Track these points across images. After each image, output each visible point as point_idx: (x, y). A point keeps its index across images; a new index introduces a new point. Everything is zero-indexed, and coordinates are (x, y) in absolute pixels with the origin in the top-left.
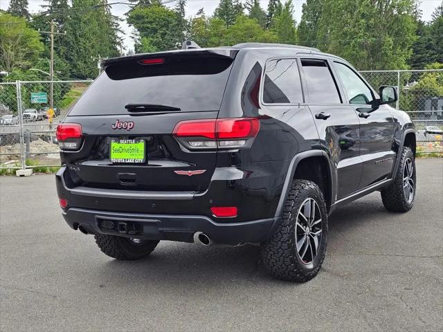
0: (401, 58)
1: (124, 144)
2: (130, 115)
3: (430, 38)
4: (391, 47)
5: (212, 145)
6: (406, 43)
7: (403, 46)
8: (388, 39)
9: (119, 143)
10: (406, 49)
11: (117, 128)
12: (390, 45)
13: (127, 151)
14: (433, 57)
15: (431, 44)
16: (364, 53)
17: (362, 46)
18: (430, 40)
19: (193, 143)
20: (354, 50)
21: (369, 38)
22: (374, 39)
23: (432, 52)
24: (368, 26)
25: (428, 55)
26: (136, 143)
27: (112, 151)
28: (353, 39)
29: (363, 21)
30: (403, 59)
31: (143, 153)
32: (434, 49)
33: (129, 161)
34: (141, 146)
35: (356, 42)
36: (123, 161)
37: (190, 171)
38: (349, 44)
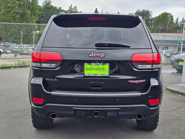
0: (34, 20)
1: (94, 66)
2: (96, 49)
3: (43, 13)
4: (30, 15)
5: (149, 66)
6: (36, 14)
7: (35, 15)
8: (28, 11)
9: (91, 65)
10: (36, 17)
11: (93, 56)
12: (29, 14)
13: (96, 69)
14: (44, 21)
15: (43, 15)
16: (18, 16)
17: (17, 13)
18: (43, 14)
19: (139, 66)
20: (13, 14)
21: (20, 10)
22: (22, 11)
23: (44, 19)
24: (20, 5)
25: (42, 20)
26: (103, 65)
27: (85, 69)
28: (13, 9)
29: (18, 2)
30: (35, 20)
31: (108, 71)
32: (44, 18)
33: (98, 75)
34: (107, 66)
35: (14, 11)
36: (94, 75)
37: (137, 81)
38: (11, 11)
